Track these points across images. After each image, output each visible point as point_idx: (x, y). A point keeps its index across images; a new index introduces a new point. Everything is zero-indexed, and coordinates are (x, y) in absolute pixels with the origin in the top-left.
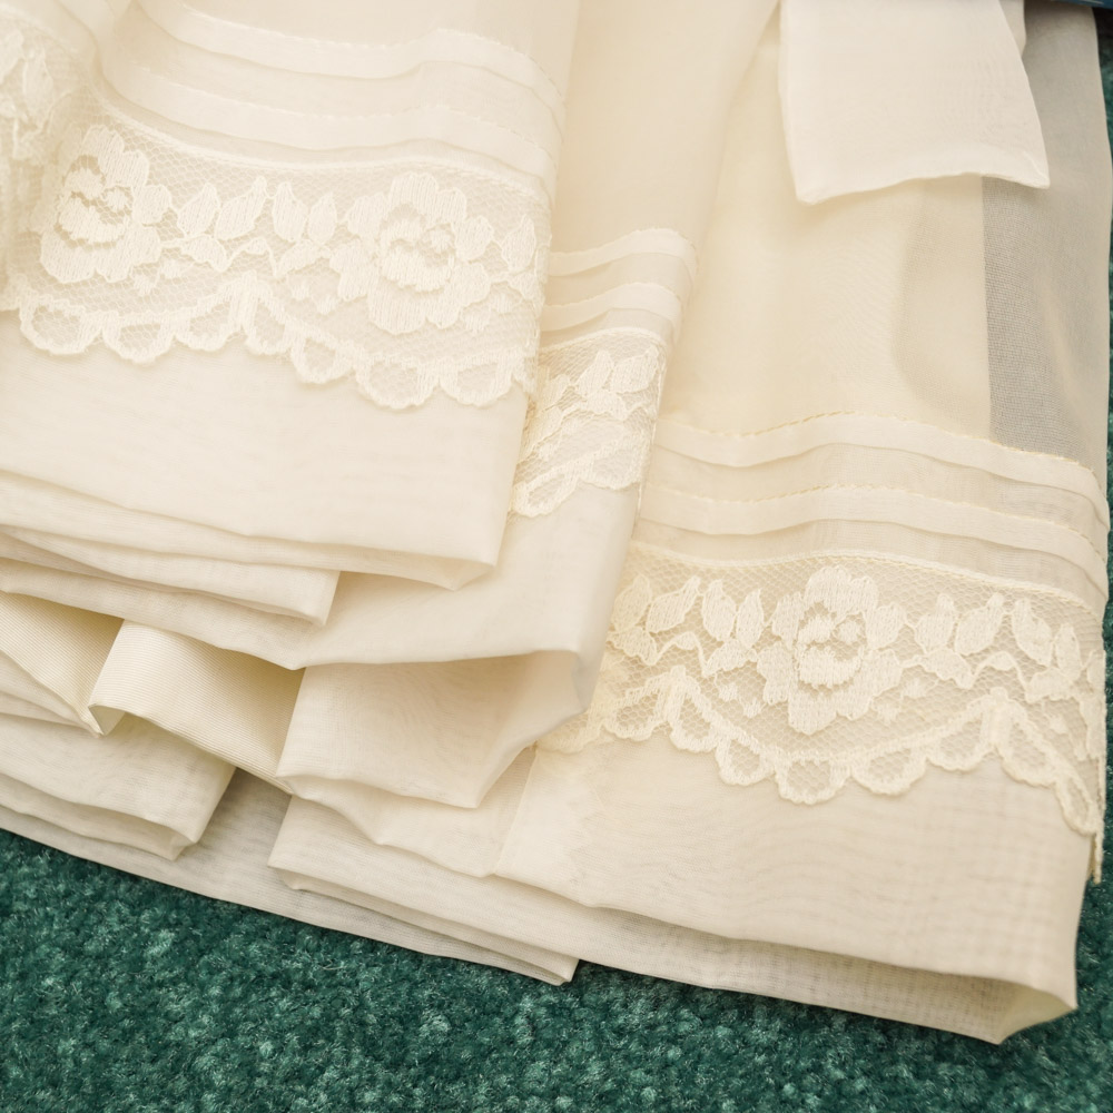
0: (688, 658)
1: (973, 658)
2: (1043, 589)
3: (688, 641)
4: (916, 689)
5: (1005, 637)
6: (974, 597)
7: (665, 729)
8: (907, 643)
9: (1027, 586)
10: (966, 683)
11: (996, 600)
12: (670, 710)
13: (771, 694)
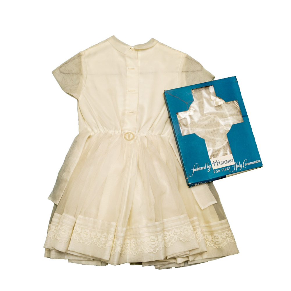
0: (208, 240)
1: (225, 236)
2: (227, 229)
3: (207, 239)
4: (223, 240)
5: (227, 234)
6: (224, 232)
7: (209, 245)
8: (221, 237)
9: (226, 230)
10: (226, 238)
11: (225, 232)
12: (208, 244)
13: (214, 242)
